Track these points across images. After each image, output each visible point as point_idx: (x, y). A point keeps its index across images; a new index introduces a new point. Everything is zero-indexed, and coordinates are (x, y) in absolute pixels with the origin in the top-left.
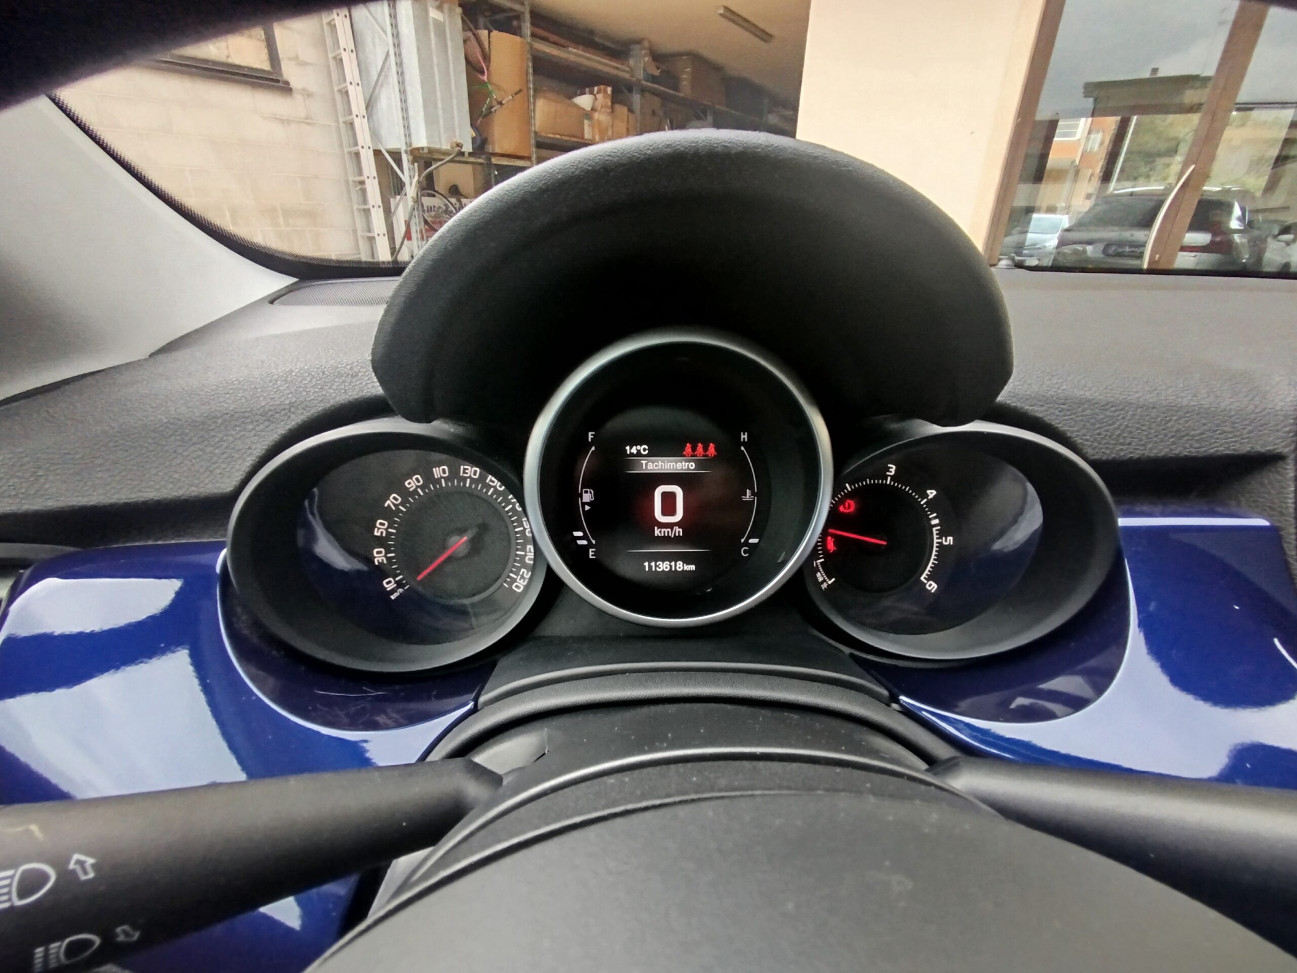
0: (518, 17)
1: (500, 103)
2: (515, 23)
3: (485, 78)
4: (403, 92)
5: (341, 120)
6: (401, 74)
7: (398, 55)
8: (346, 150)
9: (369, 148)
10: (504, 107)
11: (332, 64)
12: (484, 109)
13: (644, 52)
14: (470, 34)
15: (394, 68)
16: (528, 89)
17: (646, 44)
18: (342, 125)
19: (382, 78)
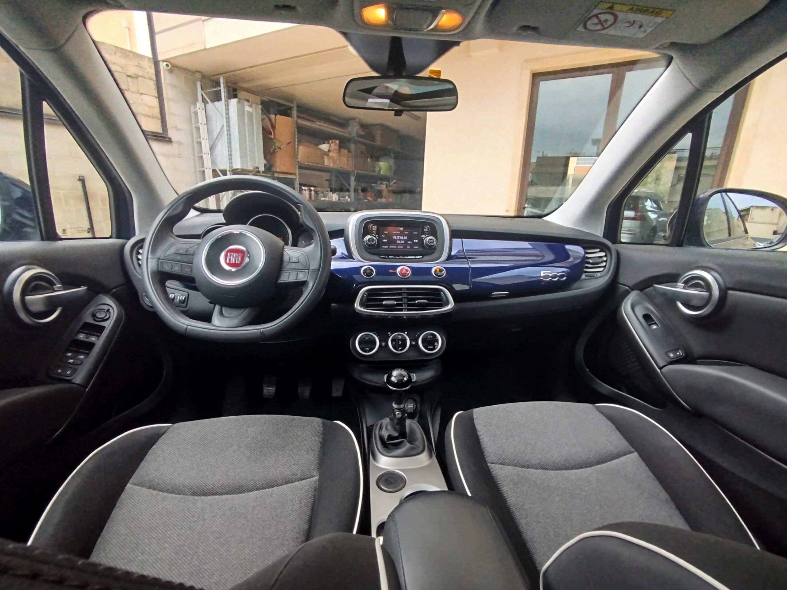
0: (290, 108)
1: (280, 148)
2: (289, 112)
3: (272, 136)
4: (230, 143)
5: (196, 155)
6: (229, 135)
7: (229, 126)
8: (198, 169)
9: (210, 169)
10: (282, 150)
11: (194, 130)
12: (271, 151)
13: (356, 124)
14: (265, 117)
15: (226, 132)
16: (294, 141)
17: (357, 120)
18: (197, 159)
19: (219, 137)
